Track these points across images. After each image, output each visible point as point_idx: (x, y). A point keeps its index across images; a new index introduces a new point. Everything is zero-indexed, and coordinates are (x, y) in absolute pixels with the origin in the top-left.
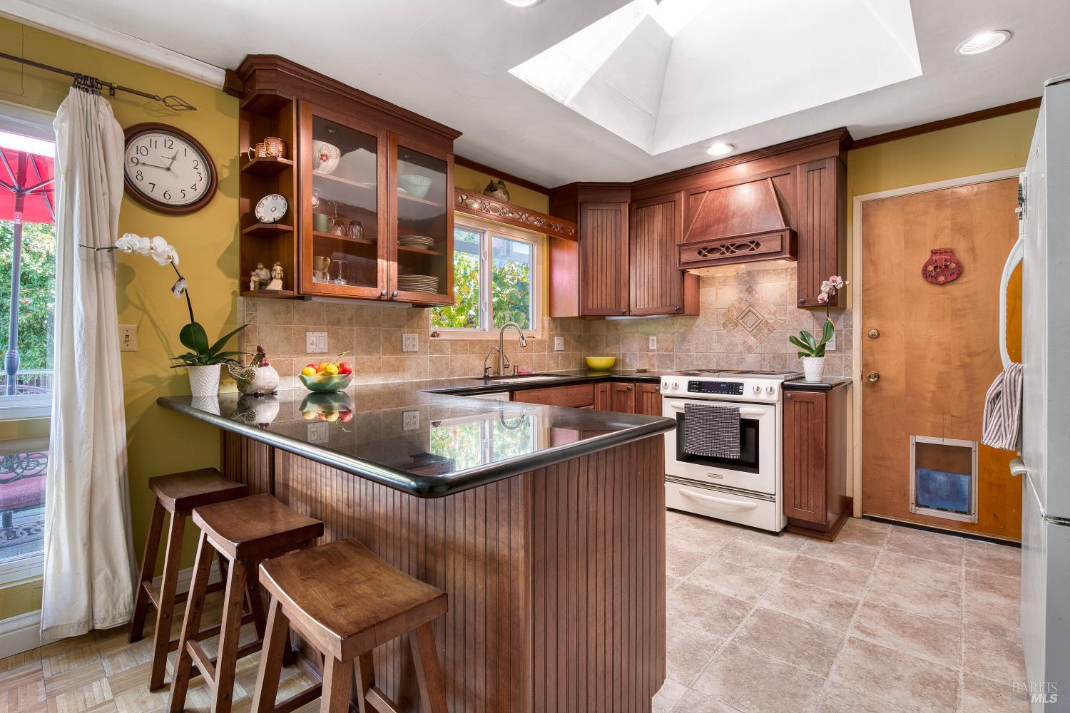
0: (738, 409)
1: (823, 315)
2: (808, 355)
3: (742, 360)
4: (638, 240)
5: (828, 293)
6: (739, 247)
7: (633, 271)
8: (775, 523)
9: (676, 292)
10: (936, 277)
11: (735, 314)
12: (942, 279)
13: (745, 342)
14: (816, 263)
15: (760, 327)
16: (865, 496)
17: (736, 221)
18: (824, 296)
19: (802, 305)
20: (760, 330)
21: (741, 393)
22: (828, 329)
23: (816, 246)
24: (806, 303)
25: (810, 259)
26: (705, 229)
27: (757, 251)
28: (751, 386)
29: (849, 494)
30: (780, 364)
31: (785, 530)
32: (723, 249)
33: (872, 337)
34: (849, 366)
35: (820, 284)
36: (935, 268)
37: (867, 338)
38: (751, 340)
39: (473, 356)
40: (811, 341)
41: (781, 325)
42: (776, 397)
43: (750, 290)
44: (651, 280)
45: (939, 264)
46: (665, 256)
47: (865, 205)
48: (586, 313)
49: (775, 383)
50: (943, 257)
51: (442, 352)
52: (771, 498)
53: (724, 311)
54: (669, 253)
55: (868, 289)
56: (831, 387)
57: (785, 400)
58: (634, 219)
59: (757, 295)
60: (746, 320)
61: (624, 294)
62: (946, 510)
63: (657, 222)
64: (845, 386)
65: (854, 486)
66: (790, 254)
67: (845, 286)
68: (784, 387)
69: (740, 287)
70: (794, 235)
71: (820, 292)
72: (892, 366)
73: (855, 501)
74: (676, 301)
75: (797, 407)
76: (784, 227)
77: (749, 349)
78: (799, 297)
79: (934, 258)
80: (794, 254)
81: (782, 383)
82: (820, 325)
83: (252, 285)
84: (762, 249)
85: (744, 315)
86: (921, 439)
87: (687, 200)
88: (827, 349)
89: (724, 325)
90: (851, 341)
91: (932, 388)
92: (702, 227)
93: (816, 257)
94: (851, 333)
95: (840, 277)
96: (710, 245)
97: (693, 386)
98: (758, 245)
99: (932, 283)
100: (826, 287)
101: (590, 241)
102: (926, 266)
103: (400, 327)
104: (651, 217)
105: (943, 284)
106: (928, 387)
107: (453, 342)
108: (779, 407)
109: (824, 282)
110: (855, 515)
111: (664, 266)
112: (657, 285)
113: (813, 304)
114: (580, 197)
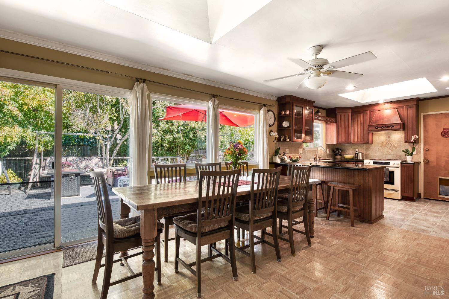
0: (388, 169)
1: (412, 145)
2: (408, 155)
3: (386, 156)
4: (354, 123)
5: (414, 139)
6: (387, 127)
7: (352, 131)
8: (399, 197)
9: (366, 138)
10: (445, 135)
11: (384, 143)
12: (446, 136)
13: (387, 151)
14: (410, 132)
15: (392, 147)
16: (425, 193)
17: (386, 120)
18: (412, 140)
19: (406, 142)
20: (393, 148)
21: (389, 165)
22: (414, 149)
23: (410, 127)
24: (407, 141)
25: (408, 130)
26: (377, 121)
27: (393, 128)
28: (391, 163)
29: (420, 192)
30: (399, 157)
31: (401, 200)
32: (382, 127)
33: (427, 150)
34: (420, 158)
35: (411, 137)
36: (444, 133)
37: (425, 150)
38: (390, 151)
39: (311, 155)
40: (409, 151)
41: (399, 147)
42: (399, 166)
43: (389, 137)
44: (358, 134)
45: (445, 132)
46: (363, 128)
47: (424, 116)
48: (338, 143)
49: (399, 162)
50: (447, 130)
51: (306, 153)
52: (398, 191)
53: (381, 143)
54: (364, 127)
55: (425, 138)
56: (415, 163)
57: (402, 166)
58: (353, 117)
59: (391, 139)
60: (388, 145)
61: (350, 137)
62: (448, 196)
63: (361, 118)
64: (419, 163)
65: (421, 190)
66: (403, 129)
67: (418, 138)
68: (401, 163)
69: (386, 136)
70: (404, 124)
71: (411, 139)
72: (432, 158)
73: (422, 194)
74: (366, 140)
75: (405, 168)
76: (401, 122)
77: (389, 153)
78: (405, 140)
79: (444, 130)
80: (404, 129)
81: (401, 162)
82: (411, 147)
83: (282, 140)
84: (394, 128)
85: (388, 144)
86: (441, 177)
87: (370, 113)
88: (413, 154)
89: (381, 147)
90: (420, 152)
91: (444, 164)
92: (375, 121)
93: (410, 130)
94: (420, 149)
95: (417, 136)
96: (379, 126)
97: (374, 163)
98: (393, 127)
99: (444, 137)
100: (413, 138)
101: (339, 123)
102: (442, 133)
103: (299, 147)
104: (358, 117)
105: (447, 137)
106: (443, 164)
107: (307, 151)
108: (400, 168)
109: (413, 137)
110: (422, 198)
111: (363, 130)
112: (360, 135)
113: (409, 142)
114: (337, 111)
